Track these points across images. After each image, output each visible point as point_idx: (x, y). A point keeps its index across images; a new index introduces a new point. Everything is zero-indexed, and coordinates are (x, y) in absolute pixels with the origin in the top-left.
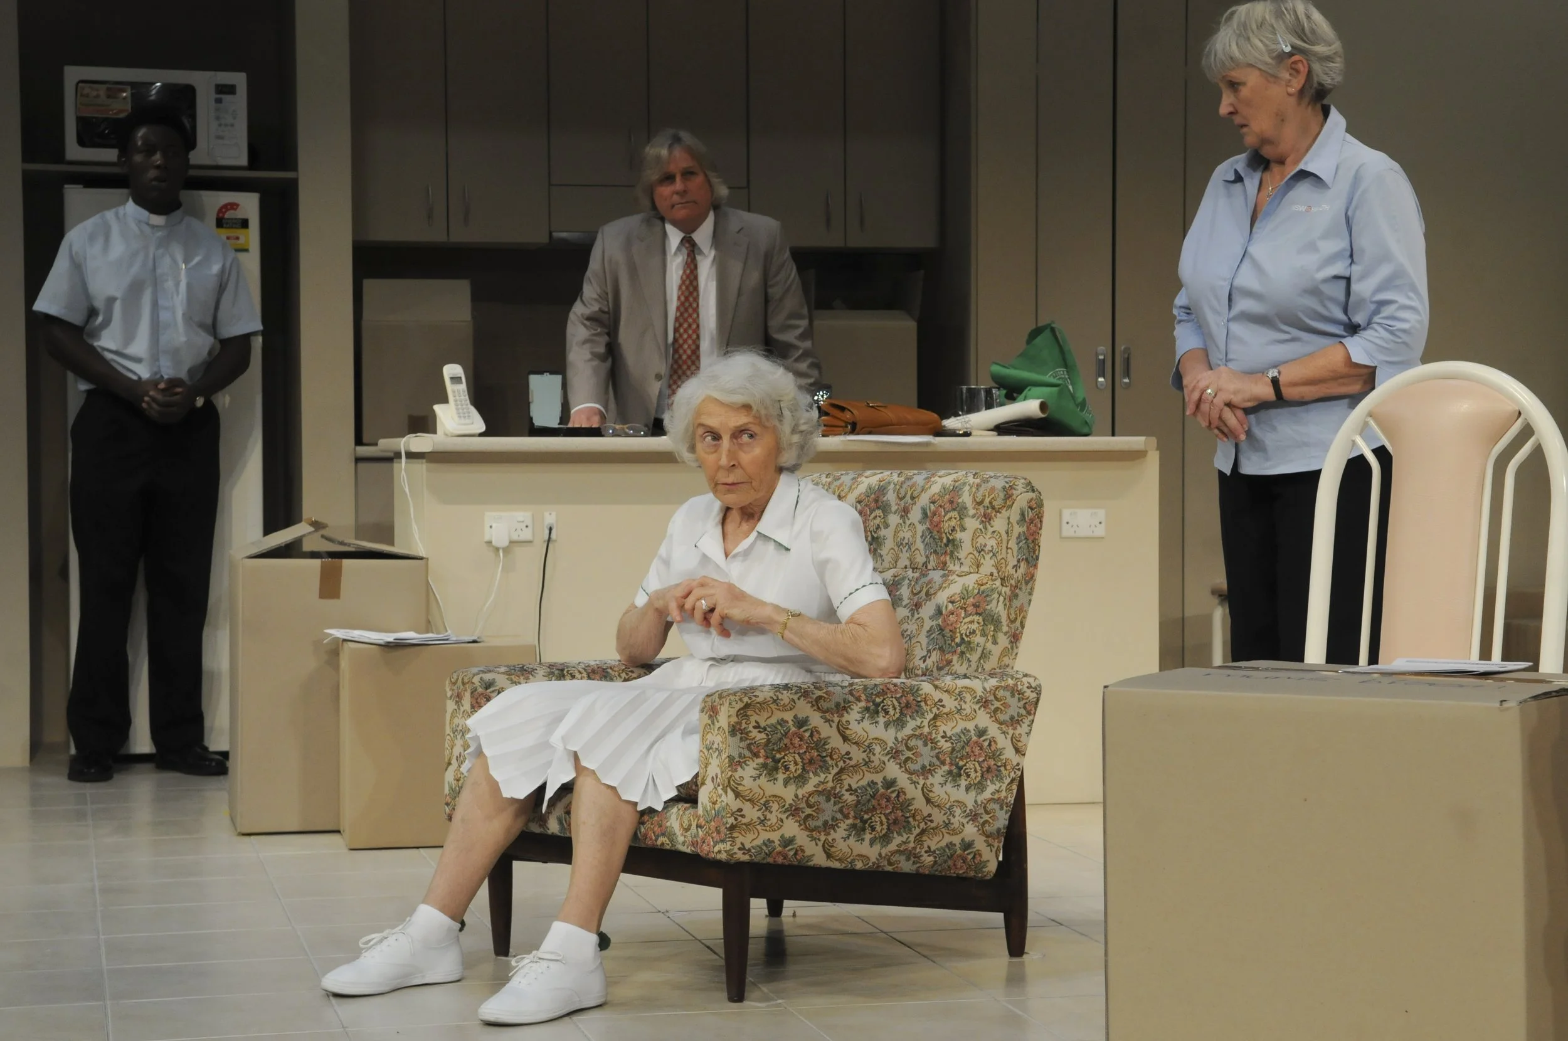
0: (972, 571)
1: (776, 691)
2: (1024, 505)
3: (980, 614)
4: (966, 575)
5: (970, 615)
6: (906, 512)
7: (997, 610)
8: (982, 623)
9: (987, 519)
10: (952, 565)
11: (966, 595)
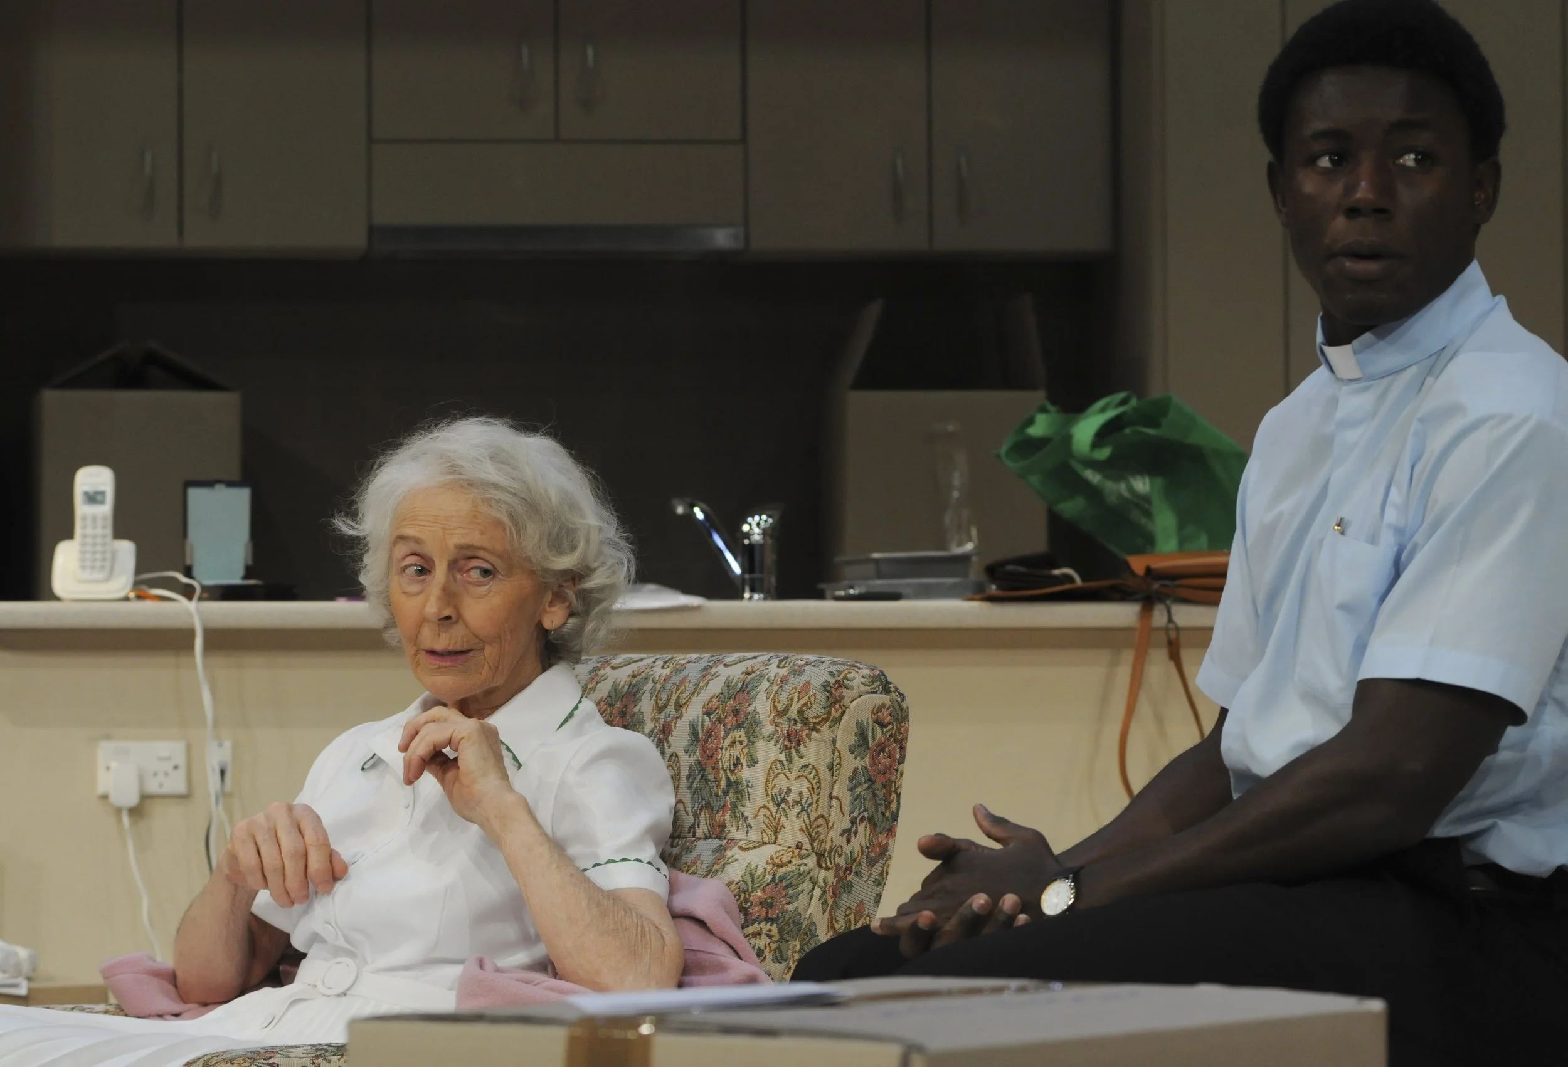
0: (766, 840)
1: (317, 1057)
2: (866, 717)
3: (772, 920)
4: (755, 848)
5: (754, 921)
6: (667, 733)
7: (809, 912)
8: (777, 937)
9: (792, 742)
10: (735, 828)
11: (750, 884)
